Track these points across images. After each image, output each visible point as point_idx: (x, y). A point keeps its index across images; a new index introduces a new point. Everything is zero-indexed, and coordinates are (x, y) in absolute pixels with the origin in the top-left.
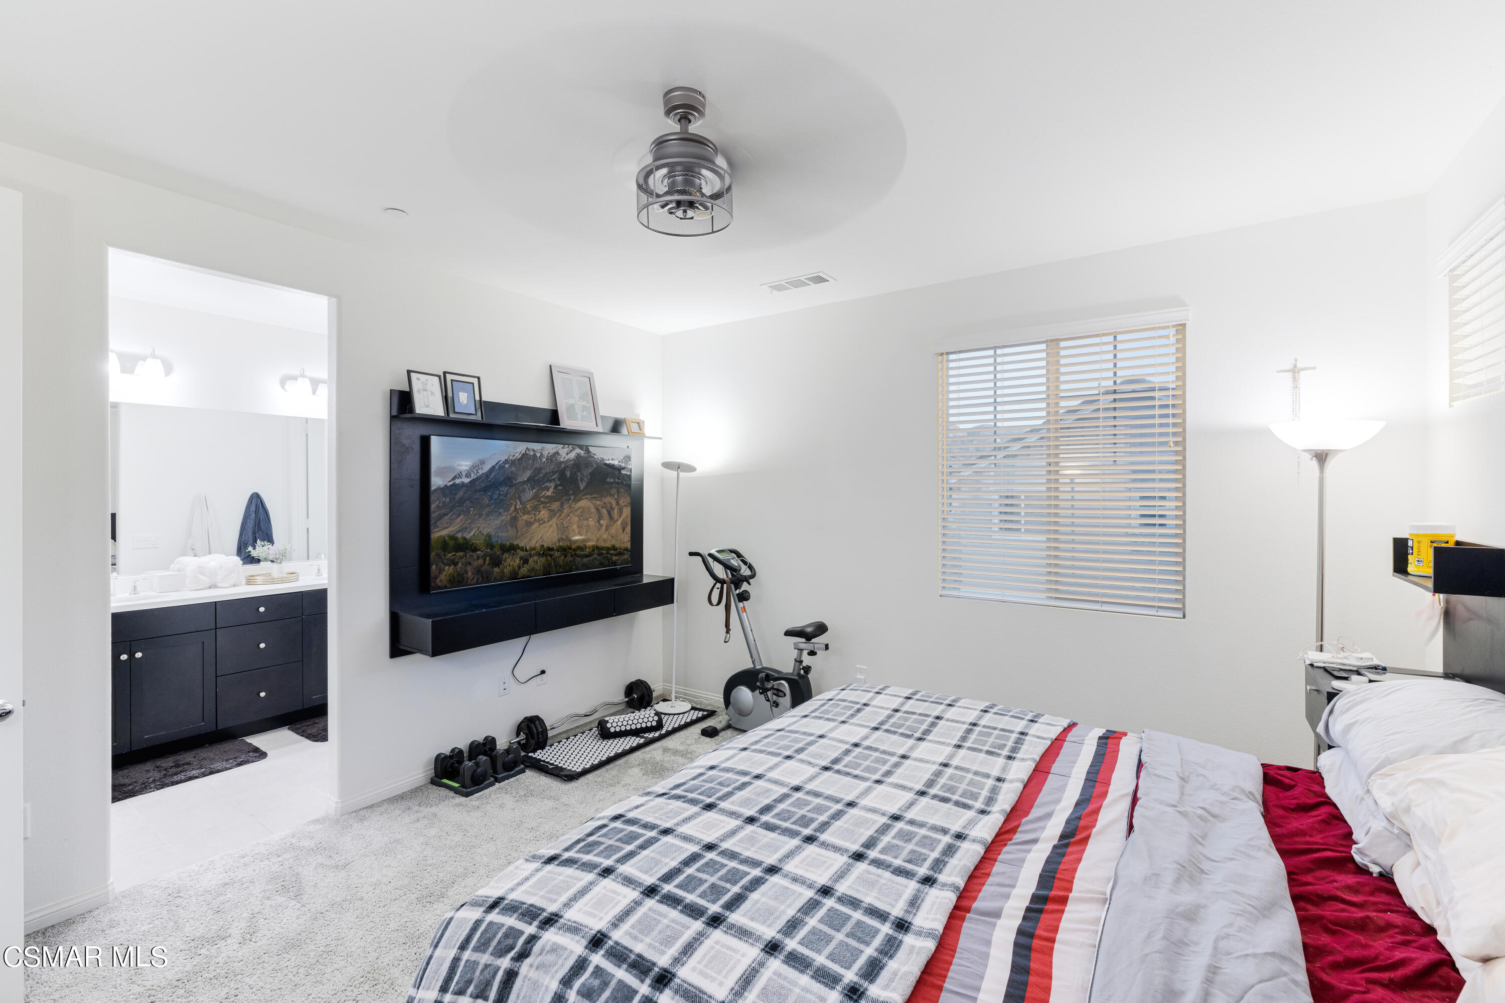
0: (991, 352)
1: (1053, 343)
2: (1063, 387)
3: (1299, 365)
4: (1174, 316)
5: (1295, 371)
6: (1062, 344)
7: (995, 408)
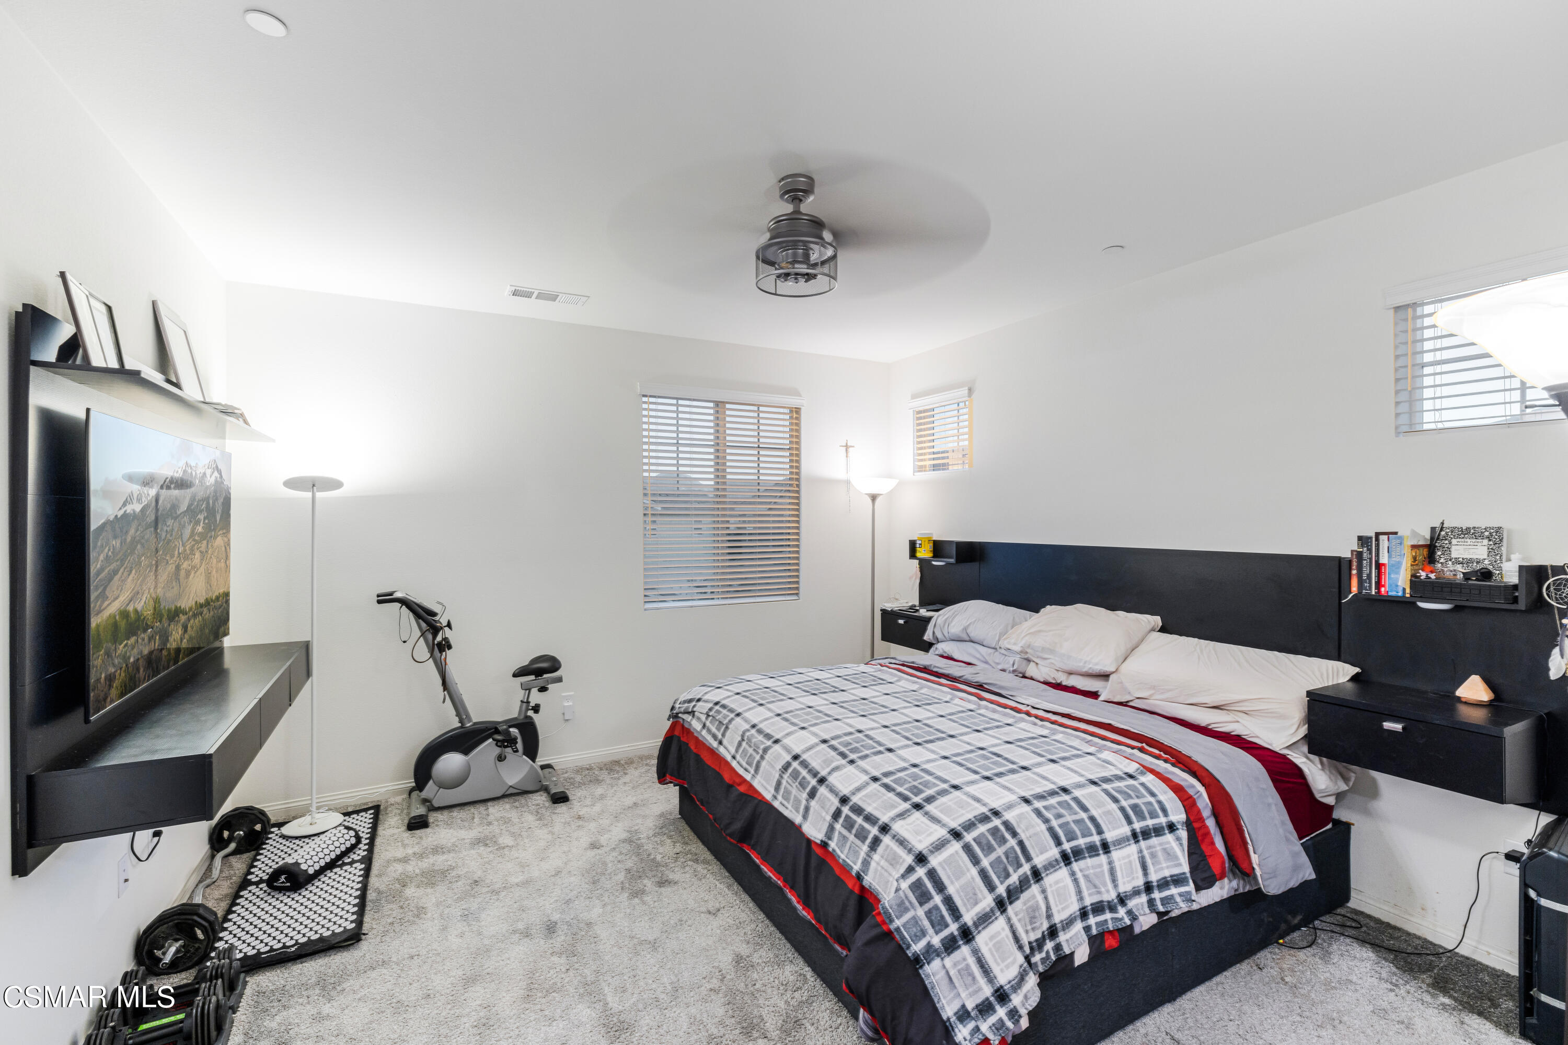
0: (674, 402)
1: (719, 405)
2: (728, 438)
3: (849, 444)
4: (793, 401)
5: (847, 447)
6: (728, 406)
7: (678, 448)
